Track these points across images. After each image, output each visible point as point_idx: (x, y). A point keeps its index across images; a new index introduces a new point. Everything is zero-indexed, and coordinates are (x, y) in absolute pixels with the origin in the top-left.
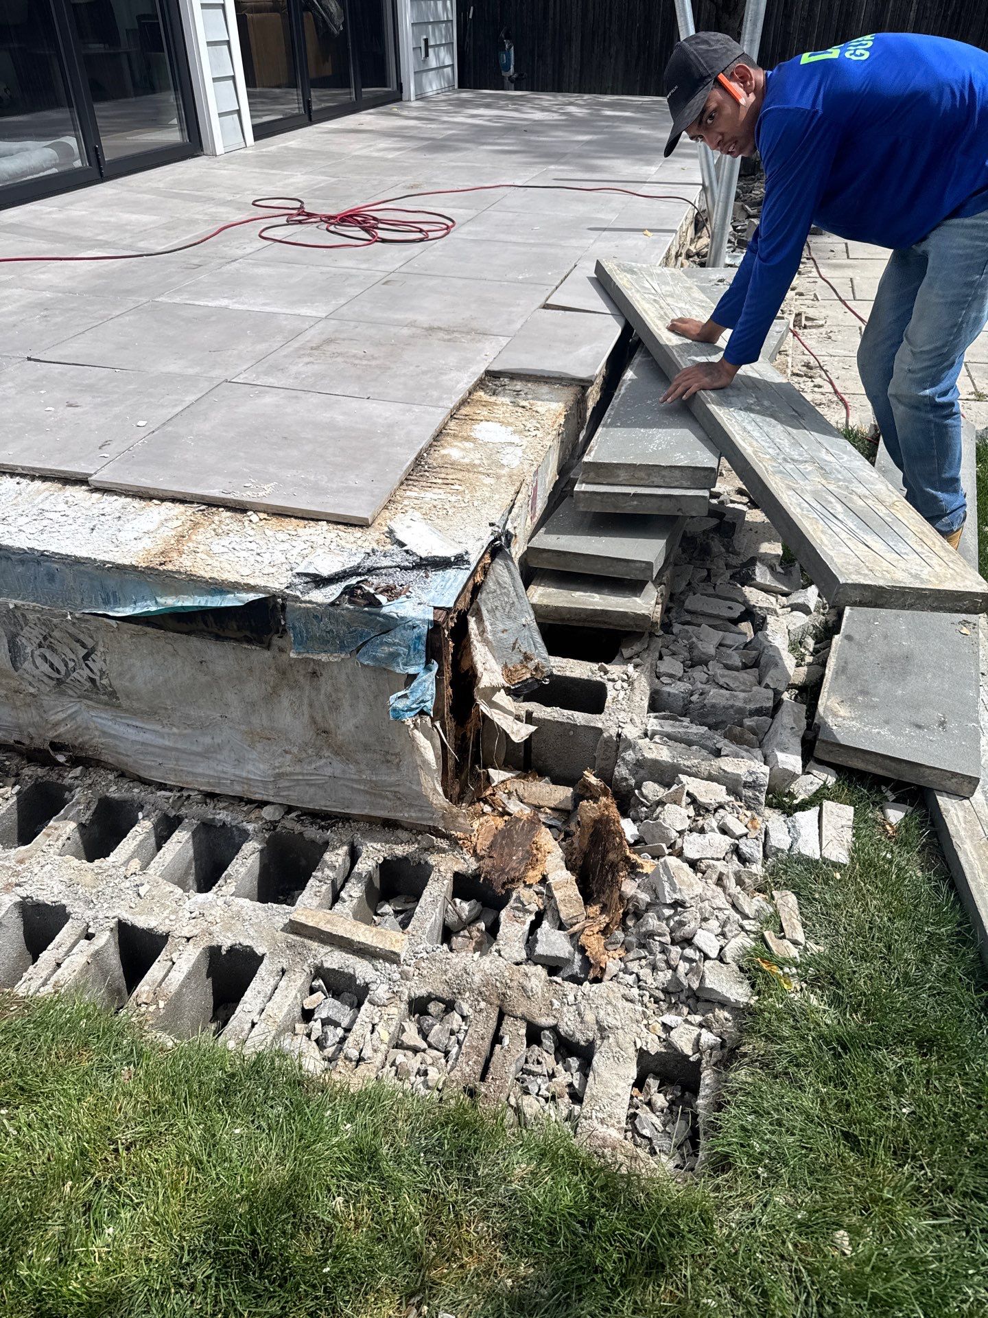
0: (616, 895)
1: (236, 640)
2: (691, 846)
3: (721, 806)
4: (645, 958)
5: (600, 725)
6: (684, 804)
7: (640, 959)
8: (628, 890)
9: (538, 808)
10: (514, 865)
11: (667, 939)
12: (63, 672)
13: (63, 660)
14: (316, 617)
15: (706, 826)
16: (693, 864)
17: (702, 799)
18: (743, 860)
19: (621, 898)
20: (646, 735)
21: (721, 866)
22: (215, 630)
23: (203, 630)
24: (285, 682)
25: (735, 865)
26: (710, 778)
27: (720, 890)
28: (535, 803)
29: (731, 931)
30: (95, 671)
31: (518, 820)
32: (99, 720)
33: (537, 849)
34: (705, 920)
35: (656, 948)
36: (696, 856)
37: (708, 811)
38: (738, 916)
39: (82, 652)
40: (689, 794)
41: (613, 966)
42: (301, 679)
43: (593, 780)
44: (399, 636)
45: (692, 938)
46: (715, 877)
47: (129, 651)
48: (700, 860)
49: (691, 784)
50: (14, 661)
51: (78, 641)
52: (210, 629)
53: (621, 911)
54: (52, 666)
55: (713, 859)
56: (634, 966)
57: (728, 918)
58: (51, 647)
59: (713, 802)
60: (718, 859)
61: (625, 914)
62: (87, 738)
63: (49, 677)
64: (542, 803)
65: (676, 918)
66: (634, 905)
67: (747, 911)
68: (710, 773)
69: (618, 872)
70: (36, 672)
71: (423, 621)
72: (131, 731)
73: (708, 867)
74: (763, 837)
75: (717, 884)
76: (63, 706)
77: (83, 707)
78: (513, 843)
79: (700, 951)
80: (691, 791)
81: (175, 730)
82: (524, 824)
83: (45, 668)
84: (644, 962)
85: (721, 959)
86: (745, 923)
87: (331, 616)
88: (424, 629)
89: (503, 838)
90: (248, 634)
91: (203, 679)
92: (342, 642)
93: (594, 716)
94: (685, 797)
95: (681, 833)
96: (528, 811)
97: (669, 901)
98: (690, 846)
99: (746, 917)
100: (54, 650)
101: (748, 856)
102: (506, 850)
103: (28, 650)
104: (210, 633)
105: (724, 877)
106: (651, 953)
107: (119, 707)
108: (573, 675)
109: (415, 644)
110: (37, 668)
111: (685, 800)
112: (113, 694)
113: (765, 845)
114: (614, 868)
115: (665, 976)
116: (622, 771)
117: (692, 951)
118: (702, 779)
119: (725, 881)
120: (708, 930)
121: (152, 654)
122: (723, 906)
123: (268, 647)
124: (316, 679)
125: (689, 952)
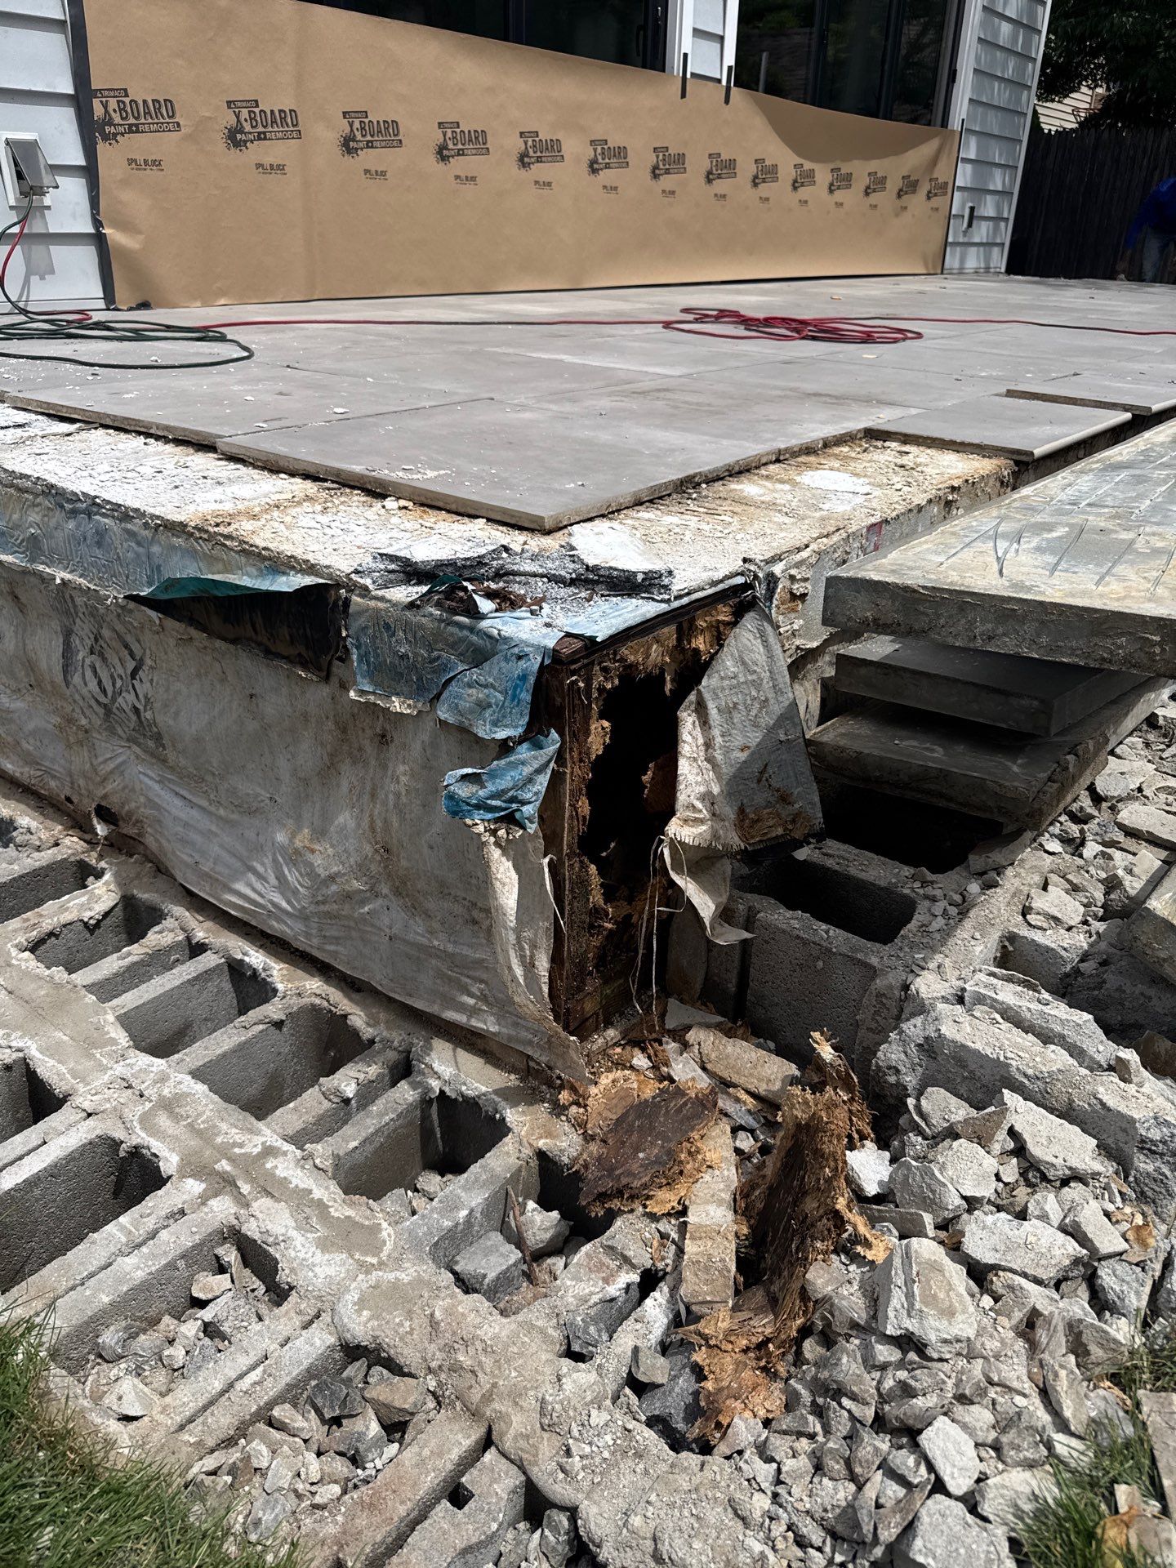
0: (796, 1286)
1: (288, 659)
2: (984, 1234)
3: (1074, 1177)
4: (812, 1437)
5: (874, 961)
6: (996, 1148)
7: (800, 1434)
8: (820, 1282)
9: (726, 1084)
10: (635, 1167)
11: (869, 1414)
12: (110, 694)
13: (112, 676)
14: (387, 627)
15: (1031, 1207)
16: (979, 1274)
17: (1036, 1150)
18: (1101, 1303)
19: (804, 1295)
20: (960, 1000)
21: (1039, 1297)
22: (265, 640)
23: (250, 639)
24: (345, 748)
25: (1078, 1306)
26: (1068, 1114)
27: (1020, 1345)
28: (725, 1074)
29: (1018, 1448)
30: (141, 696)
31: (680, 1092)
32: (146, 780)
33: (690, 1153)
34: (962, 1399)
35: (842, 1425)
36: (988, 1258)
37: (1044, 1178)
38: (1044, 1417)
39: (131, 665)
40: (1012, 1132)
41: (744, 1429)
42: (367, 743)
43: (826, 1052)
44: (495, 672)
45: (920, 1432)
46: (1018, 1315)
47: (176, 669)
48: (995, 1268)
49: (1023, 1114)
50: (66, 671)
51: (126, 646)
52: (260, 639)
53: (799, 1322)
54: (100, 683)
55: (1025, 1275)
56: (780, 1446)
57: (1019, 1414)
58: (101, 655)
59: (1058, 1162)
60: (1038, 1281)
61: (805, 1332)
62: (133, 805)
63: (97, 700)
64: (735, 1079)
65: (902, 1375)
66: (824, 1318)
67: (1068, 1413)
68: (1071, 1102)
69: (814, 1238)
70: (84, 691)
71: (537, 647)
72: (178, 802)
73: (1011, 1288)
74: (1158, 1267)
75: (1021, 1334)
76: (113, 750)
77: (132, 757)
78: (652, 1129)
79: (931, 1468)
80: (1017, 1128)
81: (222, 812)
82: (685, 1104)
83: (93, 685)
84: (804, 1444)
85: (971, 1503)
86: (1059, 1438)
87: (408, 627)
88: (534, 663)
89: (639, 1117)
90: (302, 650)
91: (252, 726)
92: (420, 679)
93: (869, 944)
94: (1001, 1135)
95: (972, 1203)
96: (704, 1082)
97: (890, 1331)
98: (980, 1233)
99: (1063, 1426)
100: (104, 660)
101: (1111, 1296)
102: (634, 1138)
103: (80, 657)
104: (259, 644)
105: (1039, 1322)
106: (827, 1431)
107: (164, 761)
108: (862, 876)
109: (515, 688)
110: (86, 684)
111: (1002, 1142)
112: (158, 738)
113: (1157, 1287)
114: (807, 1229)
115: (836, 1493)
116: (891, 1053)
117: (911, 1461)
118: (1051, 1110)
119: (1042, 1335)
120: (965, 1427)
121: (199, 676)
122: (1015, 1384)
123: (327, 679)
124: (385, 747)
125: (905, 1461)
